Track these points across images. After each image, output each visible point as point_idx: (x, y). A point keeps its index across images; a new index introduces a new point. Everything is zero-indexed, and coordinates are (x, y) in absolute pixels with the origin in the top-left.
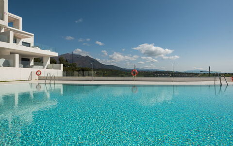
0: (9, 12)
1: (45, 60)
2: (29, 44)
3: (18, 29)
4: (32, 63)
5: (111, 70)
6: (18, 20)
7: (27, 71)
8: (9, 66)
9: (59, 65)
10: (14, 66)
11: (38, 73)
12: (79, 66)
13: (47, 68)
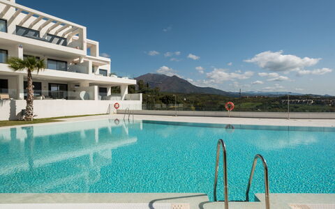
0: (87, 38)
1: (122, 90)
2: (106, 71)
3: (95, 56)
4: (109, 93)
5: (209, 95)
6: (95, 46)
7: (106, 103)
8: (89, 99)
9: (137, 94)
10: (94, 99)
11: (116, 106)
12: (163, 90)
13: (125, 100)
